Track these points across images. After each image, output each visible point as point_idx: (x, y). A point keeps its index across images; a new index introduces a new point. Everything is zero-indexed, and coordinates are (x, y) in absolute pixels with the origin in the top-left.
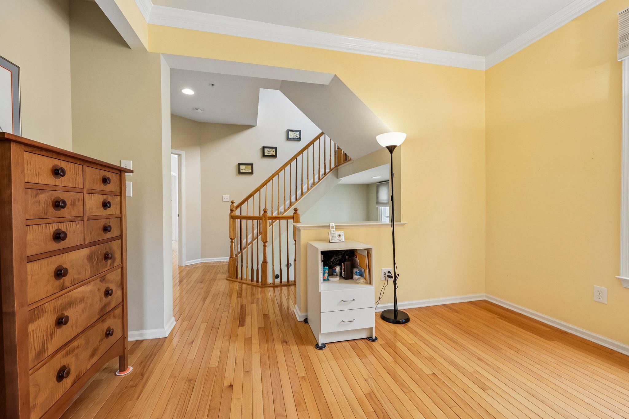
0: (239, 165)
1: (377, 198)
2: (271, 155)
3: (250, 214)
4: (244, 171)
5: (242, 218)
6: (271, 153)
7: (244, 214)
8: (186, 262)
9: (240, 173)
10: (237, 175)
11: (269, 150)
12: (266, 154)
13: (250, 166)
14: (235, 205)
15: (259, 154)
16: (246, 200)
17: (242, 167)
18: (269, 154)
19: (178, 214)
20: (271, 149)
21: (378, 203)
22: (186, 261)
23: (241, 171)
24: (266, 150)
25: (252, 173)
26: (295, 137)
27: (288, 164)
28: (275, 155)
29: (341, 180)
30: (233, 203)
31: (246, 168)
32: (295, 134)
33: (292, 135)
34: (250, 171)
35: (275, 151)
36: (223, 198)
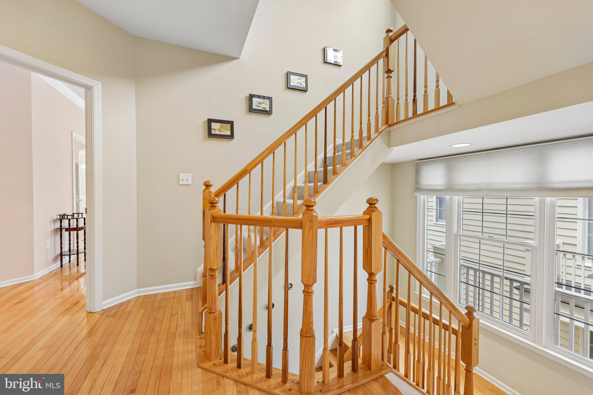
0: (210, 121)
1: (417, 182)
2: (263, 109)
3: (243, 213)
4: (218, 132)
5: (226, 220)
6: (263, 105)
7: (231, 211)
8: (104, 303)
9: (210, 135)
10: (205, 139)
11: (260, 102)
12: (254, 107)
13: (229, 126)
14: (214, 189)
15: (243, 106)
16: (235, 181)
17: (214, 125)
18: (259, 108)
19: (86, 209)
20: (262, 100)
21: (418, 189)
22: (104, 299)
23: (213, 132)
24: (255, 100)
25: (231, 136)
26: (299, 85)
27: (311, 118)
28: (268, 109)
29: (393, 149)
30: (207, 186)
31: (221, 127)
32: (299, 81)
33: (295, 81)
34: (229, 133)
35: (268, 104)
36: (181, 178)
